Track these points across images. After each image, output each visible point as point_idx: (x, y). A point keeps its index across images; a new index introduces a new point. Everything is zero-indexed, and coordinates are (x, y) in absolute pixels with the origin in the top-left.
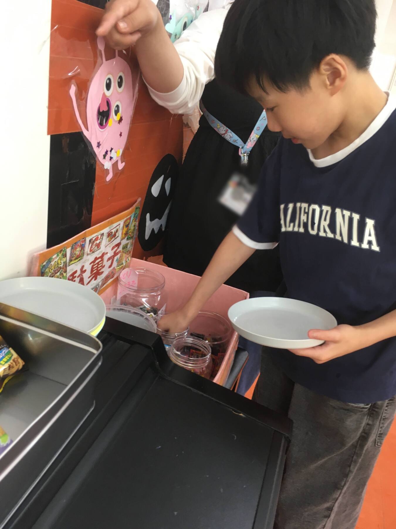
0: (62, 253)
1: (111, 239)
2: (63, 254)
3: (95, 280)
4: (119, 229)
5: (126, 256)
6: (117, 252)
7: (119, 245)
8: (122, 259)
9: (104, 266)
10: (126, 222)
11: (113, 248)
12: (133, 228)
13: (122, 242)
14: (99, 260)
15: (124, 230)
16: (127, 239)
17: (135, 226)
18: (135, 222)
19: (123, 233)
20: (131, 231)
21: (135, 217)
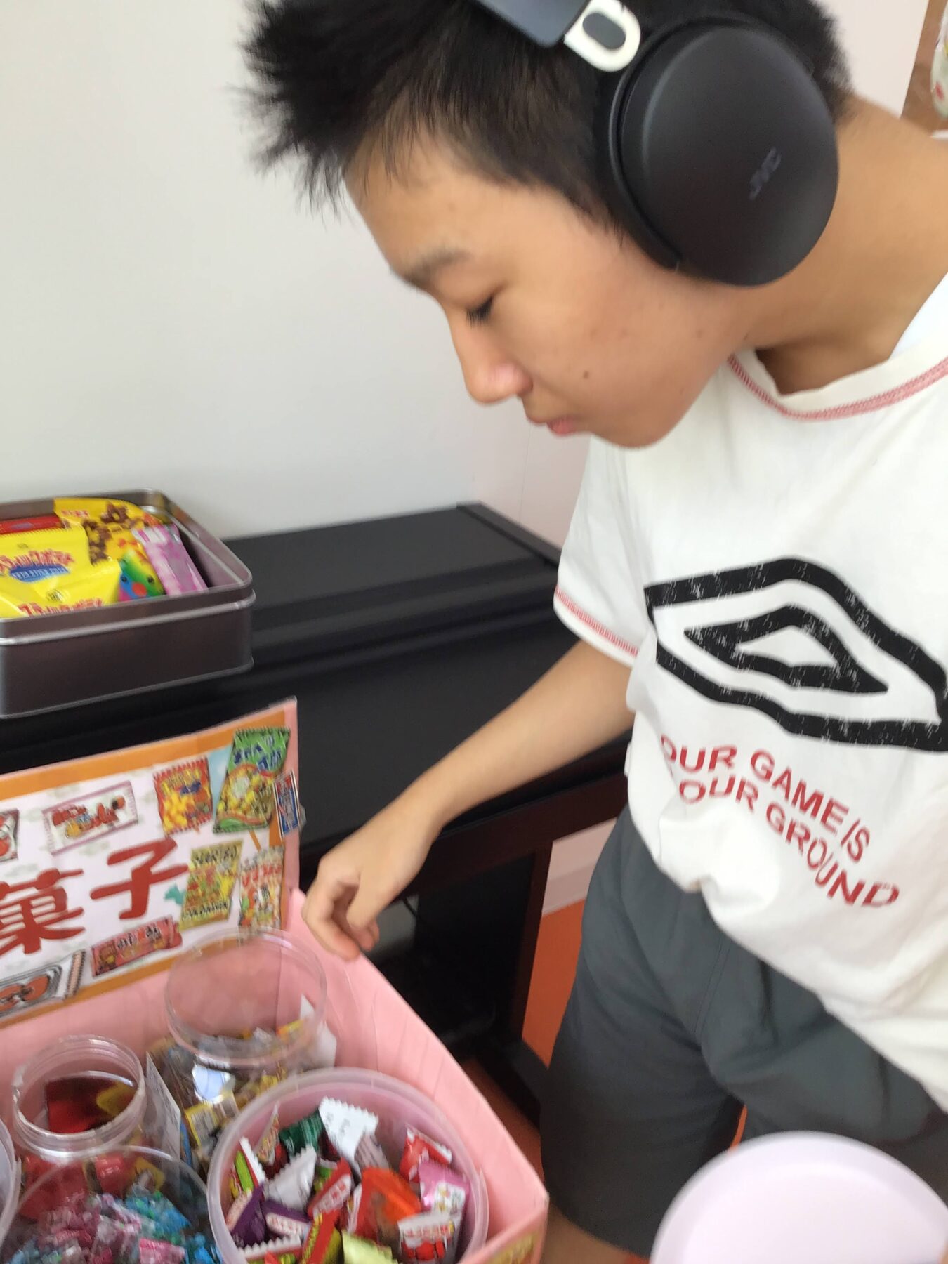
1: (83, 829)
3: (27, 951)
4: (127, 800)
5: (246, 884)
6: (156, 869)
7: (163, 848)
8: (217, 892)
9: (79, 912)
10: (175, 777)
11: (115, 859)
12: (251, 796)
13: (177, 838)
14: (33, 891)
15: (171, 801)
16: (218, 829)
17: (263, 788)
18: (256, 779)
19: (173, 812)
20: (232, 804)
21: (244, 761)
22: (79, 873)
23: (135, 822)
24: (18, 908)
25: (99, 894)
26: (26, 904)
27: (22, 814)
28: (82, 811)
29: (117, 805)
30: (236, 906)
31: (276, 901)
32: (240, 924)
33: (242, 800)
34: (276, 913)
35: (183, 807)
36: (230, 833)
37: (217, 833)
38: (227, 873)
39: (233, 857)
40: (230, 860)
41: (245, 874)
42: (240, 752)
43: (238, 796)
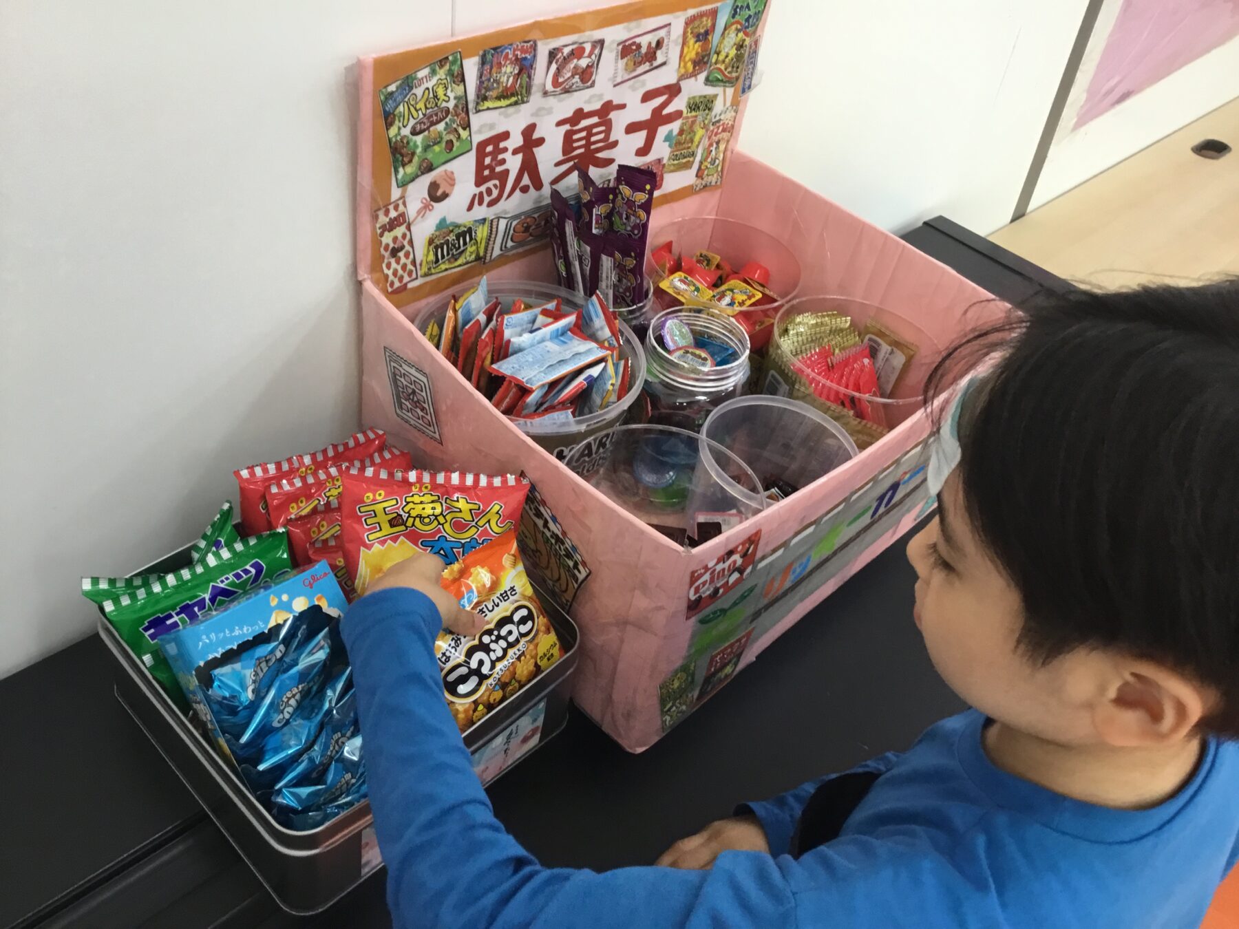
0: (447, 67)
1: (637, 64)
2: (450, 70)
4: (666, 41)
5: (709, 138)
6: (665, 112)
8: (692, 141)
9: (615, 144)
10: (697, 23)
11: (647, 97)
12: (733, 52)
13: (683, 84)
14: (595, 120)
15: (689, 47)
16: (708, 81)
17: (742, 46)
18: (741, 35)
19: (687, 59)
20: (721, 57)
21: (737, 18)
22: (623, 106)
23: (664, 64)
24: (584, 134)
25: (632, 128)
26: (589, 129)
27: (606, 45)
28: (639, 46)
29: (659, 44)
30: (698, 158)
31: (722, 155)
32: (697, 176)
33: (727, 56)
34: (719, 169)
35: (693, 55)
36: (713, 86)
37: (706, 84)
38: (702, 126)
39: (709, 109)
40: (707, 111)
41: (712, 128)
42: (737, 7)
43: (726, 50)
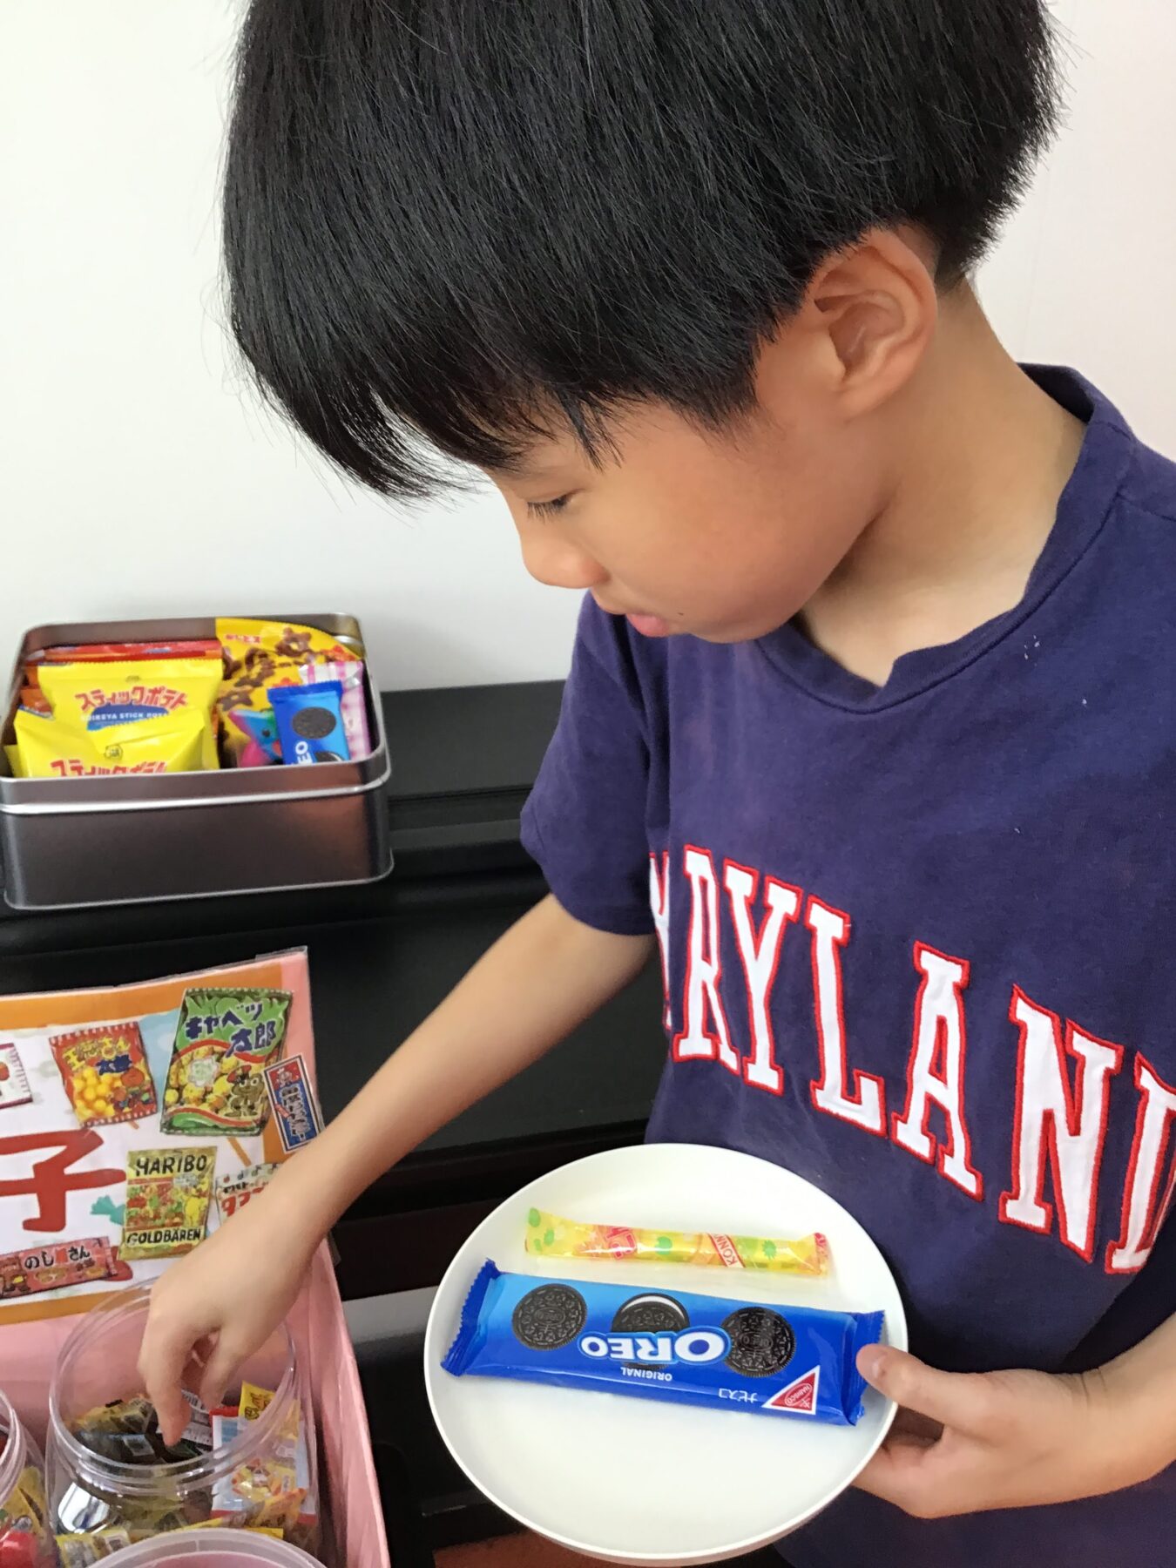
4: (12, 1070)
6: (70, 1170)
7: (82, 1141)
8: (179, 1214)
10: (85, 1046)
12: (223, 1086)
13: (100, 1131)
15: (85, 1080)
16: (169, 1127)
17: (244, 1076)
18: (230, 1062)
19: (90, 1095)
20: (192, 1092)
21: (204, 1035)
23: (29, 1099)
33: (207, 1092)
35: (102, 1091)
36: (190, 1135)
37: (168, 1133)
38: (193, 1191)
39: (199, 1169)
40: (195, 1171)
41: (225, 1196)
42: (197, 1020)
43: (201, 1083)
